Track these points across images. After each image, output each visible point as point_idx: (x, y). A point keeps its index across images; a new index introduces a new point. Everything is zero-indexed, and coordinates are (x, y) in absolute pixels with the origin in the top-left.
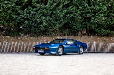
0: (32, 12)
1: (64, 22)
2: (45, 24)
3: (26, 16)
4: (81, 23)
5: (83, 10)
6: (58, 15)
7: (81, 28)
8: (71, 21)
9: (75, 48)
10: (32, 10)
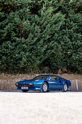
0: (10, 46)
1: (44, 58)
2: (24, 59)
3: (4, 51)
4: (62, 60)
5: (64, 46)
6: (39, 50)
7: (61, 64)
8: (51, 57)
9: (59, 85)
10: (11, 45)
